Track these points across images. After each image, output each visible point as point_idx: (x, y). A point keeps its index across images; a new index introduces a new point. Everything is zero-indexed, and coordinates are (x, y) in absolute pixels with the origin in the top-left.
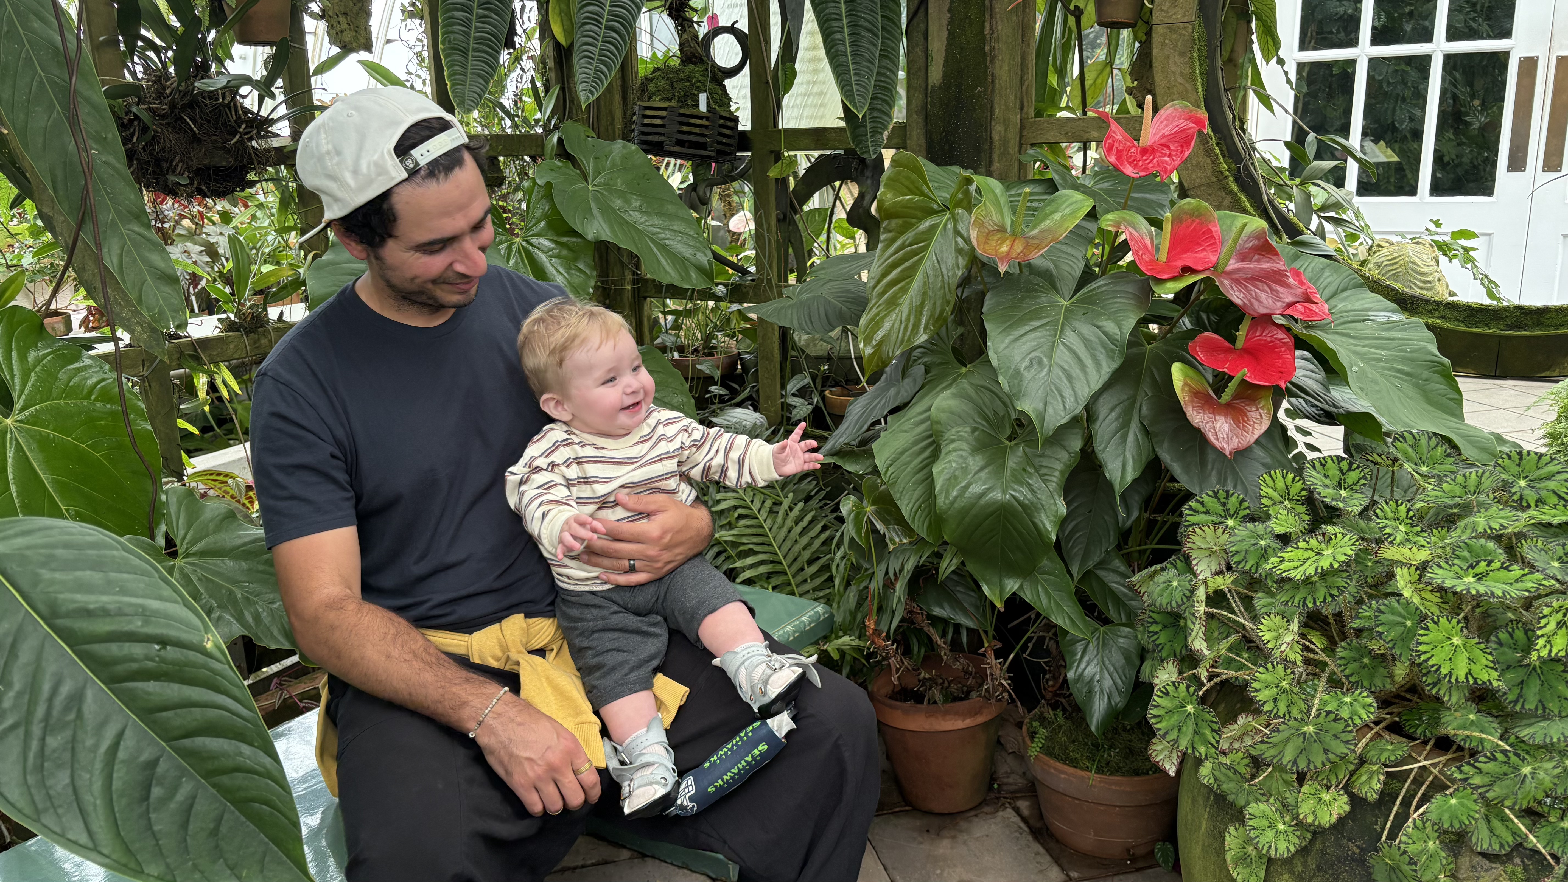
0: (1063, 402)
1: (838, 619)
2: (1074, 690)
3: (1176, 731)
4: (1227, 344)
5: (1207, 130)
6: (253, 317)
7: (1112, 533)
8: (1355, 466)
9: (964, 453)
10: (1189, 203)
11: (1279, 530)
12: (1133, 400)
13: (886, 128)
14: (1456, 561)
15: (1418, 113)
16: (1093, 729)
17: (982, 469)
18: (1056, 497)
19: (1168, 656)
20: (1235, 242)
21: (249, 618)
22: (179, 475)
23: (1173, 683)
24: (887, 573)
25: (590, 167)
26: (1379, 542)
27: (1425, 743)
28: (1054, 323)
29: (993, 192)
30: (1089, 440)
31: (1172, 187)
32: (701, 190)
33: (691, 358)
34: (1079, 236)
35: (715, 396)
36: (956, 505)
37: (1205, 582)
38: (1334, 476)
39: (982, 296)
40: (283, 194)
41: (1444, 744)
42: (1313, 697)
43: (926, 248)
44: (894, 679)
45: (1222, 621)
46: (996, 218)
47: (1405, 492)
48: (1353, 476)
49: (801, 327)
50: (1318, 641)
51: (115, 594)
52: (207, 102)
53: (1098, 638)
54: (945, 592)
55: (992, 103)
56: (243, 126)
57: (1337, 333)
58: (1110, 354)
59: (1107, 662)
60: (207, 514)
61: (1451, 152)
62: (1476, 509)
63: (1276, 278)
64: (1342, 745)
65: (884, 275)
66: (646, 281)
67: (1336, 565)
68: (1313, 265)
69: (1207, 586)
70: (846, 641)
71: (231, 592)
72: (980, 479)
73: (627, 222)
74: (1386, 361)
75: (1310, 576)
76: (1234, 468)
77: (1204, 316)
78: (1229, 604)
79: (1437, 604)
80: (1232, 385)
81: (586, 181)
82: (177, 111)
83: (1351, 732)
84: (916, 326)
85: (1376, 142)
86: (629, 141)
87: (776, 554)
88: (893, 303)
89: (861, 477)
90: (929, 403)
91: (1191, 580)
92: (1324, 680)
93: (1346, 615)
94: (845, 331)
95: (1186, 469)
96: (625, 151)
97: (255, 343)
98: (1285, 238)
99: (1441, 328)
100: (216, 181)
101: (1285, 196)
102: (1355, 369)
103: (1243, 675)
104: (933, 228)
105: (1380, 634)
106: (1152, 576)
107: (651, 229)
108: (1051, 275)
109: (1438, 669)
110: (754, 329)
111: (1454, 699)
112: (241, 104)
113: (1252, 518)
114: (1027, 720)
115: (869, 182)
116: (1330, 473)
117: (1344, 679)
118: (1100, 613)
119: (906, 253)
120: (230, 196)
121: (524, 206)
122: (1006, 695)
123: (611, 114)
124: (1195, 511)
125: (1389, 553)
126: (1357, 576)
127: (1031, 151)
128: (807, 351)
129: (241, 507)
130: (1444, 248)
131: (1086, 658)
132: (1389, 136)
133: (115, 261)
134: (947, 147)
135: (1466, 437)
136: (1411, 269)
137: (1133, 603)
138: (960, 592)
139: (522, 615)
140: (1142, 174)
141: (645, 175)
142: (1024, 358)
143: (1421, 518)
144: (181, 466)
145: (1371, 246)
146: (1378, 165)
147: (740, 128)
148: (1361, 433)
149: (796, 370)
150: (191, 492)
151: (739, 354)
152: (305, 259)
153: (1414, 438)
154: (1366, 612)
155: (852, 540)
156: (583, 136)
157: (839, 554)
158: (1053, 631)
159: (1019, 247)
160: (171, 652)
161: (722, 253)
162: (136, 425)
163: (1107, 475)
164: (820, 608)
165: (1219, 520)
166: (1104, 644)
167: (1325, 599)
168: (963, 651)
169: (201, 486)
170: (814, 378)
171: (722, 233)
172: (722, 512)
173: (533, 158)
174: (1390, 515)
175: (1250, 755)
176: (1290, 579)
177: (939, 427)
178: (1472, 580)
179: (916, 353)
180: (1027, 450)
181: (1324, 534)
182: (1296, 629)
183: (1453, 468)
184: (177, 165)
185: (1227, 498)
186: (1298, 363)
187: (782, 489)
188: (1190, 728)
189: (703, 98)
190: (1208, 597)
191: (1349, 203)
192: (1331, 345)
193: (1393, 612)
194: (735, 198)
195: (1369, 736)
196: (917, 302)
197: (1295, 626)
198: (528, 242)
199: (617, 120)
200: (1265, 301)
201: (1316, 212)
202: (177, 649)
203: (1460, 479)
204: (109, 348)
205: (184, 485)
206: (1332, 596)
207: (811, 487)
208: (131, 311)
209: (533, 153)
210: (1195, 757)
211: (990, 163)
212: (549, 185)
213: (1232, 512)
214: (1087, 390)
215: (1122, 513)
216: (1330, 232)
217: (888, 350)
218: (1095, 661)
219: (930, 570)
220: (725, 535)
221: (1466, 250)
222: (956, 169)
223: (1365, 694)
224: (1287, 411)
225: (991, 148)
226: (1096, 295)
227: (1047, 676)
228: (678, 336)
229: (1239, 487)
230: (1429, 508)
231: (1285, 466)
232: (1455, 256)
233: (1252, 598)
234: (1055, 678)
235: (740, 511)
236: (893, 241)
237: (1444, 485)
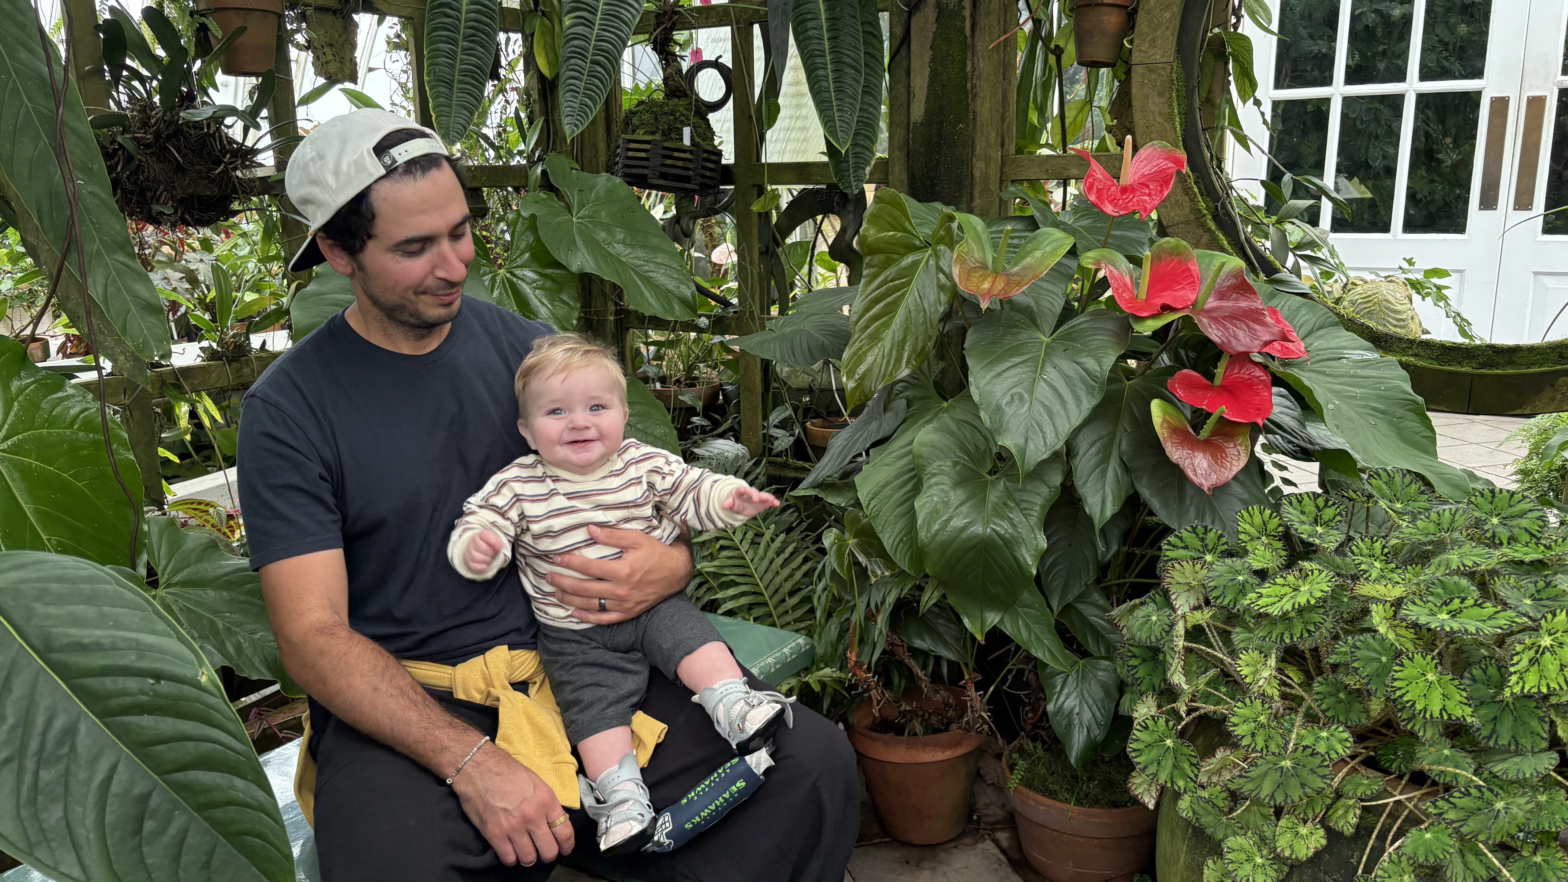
0: (1044, 438)
1: (820, 651)
2: (1053, 722)
3: (1155, 765)
4: (1205, 381)
5: (1186, 169)
6: (235, 346)
7: (1091, 567)
8: (1331, 503)
9: (945, 488)
10: (1168, 242)
11: (1257, 566)
12: (1112, 436)
13: (869, 163)
14: (1430, 598)
15: (1391, 151)
16: (1072, 761)
17: (963, 503)
18: (1037, 531)
19: (1147, 690)
20: (1214, 281)
21: (231, 649)
22: (159, 502)
23: (1153, 717)
24: (868, 605)
25: (574, 200)
26: (1355, 578)
27: (1400, 777)
28: (1035, 359)
29: (975, 229)
30: (1069, 474)
31: (1151, 224)
32: (684, 223)
33: (673, 388)
34: (1060, 273)
35: (697, 427)
36: (938, 539)
37: (1184, 617)
38: (1310, 512)
39: (963, 332)
40: (266, 224)
41: (1419, 779)
42: (1291, 731)
43: (908, 283)
44: (875, 711)
45: (1201, 656)
46: (977, 255)
47: (1380, 527)
48: (1329, 513)
49: (784, 360)
50: (1295, 676)
51: (108, 628)
52: (192, 132)
53: (1078, 671)
54: (927, 626)
55: (973, 139)
56: (228, 156)
57: (1313, 371)
58: (1090, 391)
59: (1086, 695)
60: (189, 544)
61: (1423, 191)
62: (1449, 547)
63: (1253, 317)
64: (1319, 779)
65: (867, 310)
66: (629, 312)
67: (1313, 602)
68: (1289, 303)
69: (1186, 621)
70: (827, 672)
71: (212, 623)
72: (961, 512)
73: (611, 254)
74: (1361, 399)
75: (1287, 612)
76: (1212, 504)
77: (1182, 352)
78: (1207, 637)
79: (1411, 640)
80: (1211, 422)
81: (570, 211)
82: (162, 141)
83: (1328, 766)
84: (898, 361)
85: (1350, 178)
86: (612, 174)
87: (757, 585)
88: (875, 338)
89: (844, 509)
90: (911, 438)
91: (1170, 615)
92: (1301, 714)
93: (1323, 650)
94: (827, 363)
95: (1165, 503)
96: (609, 184)
97: (237, 372)
98: (1262, 275)
99: (1415, 366)
100: (200, 210)
101: (1261, 234)
102: (1331, 406)
103: (1222, 709)
104: (915, 264)
105: (1356, 670)
106: (1131, 611)
107: (635, 261)
108: (1032, 311)
109: (1413, 705)
110: (736, 361)
111: (1429, 735)
112: (226, 134)
113: (1230, 554)
114: (1006, 752)
115: (851, 216)
116: (1306, 510)
117: (1320, 714)
118: (1080, 645)
119: (888, 288)
120: (213, 225)
121: (508, 237)
122: (986, 727)
123: (595, 146)
124: (1174, 546)
125: (1365, 589)
126: (1333, 612)
127: (1012, 189)
128: (789, 383)
129: (222, 536)
130: (1416, 285)
131: (1066, 691)
132: (1362, 173)
133: (100, 290)
134: (928, 183)
135: (1440, 475)
136: (1384, 308)
137: (1112, 636)
138: (940, 624)
139: (506, 647)
140: (1122, 213)
141: (629, 208)
142: (1005, 394)
143: (1396, 554)
144: (162, 493)
145: (1346, 285)
146: (1350, 201)
147: (724, 162)
148: (1336, 470)
149: (778, 402)
150: (172, 522)
151: (721, 385)
152: (289, 288)
153: (1389, 475)
154: (1342, 647)
155: (834, 572)
156: (568, 169)
157: (821, 586)
158: (1033, 663)
159: (1000, 285)
160: (165, 686)
161: (706, 285)
162: (119, 454)
163: (1087, 510)
164: (801, 640)
165: (1197, 555)
166: (1083, 677)
167: (1302, 635)
168: (943, 683)
169: (181, 514)
170: (795, 410)
171: (702, 263)
172: (704, 543)
173: (517, 189)
174: (1366, 552)
175: (1228, 789)
176: (1267, 615)
177: (921, 461)
178: (1446, 617)
179: (898, 387)
180: (1008, 484)
181: (1301, 570)
182: (1273, 664)
183: (1427, 505)
184: (161, 194)
185: (1205, 533)
186: (1275, 399)
187: (764, 520)
188: (1168, 763)
189: (687, 131)
190: (1187, 631)
191: (1325, 241)
192: (1307, 382)
193: (1369, 648)
194: (717, 230)
195: (1345, 770)
196: (899, 337)
197: (1272, 662)
198: (512, 273)
199: (600, 153)
200: (1242, 339)
201: (1292, 250)
202: (171, 683)
203: (1434, 516)
204: (93, 376)
205: (165, 514)
206: (1309, 631)
207: (793, 519)
208: (114, 340)
209: (516, 184)
210: (1174, 790)
211: (971, 199)
212: (533, 217)
213: (1210, 547)
214: (1067, 426)
215: (1101, 548)
216: (1305, 268)
217: (870, 384)
218: (1075, 694)
219: (910, 602)
220: (707, 566)
221: (1439, 288)
222: (938, 205)
223: (1341, 729)
224: (1263, 445)
225: (972, 184)
226: (1076, 332)
227: (1027, 709)
228: (660, 367)
229: (1217, 522)
230: (1404, 545)
231: (1262, 501)
232: (1428, 294)
233: (1230, 633)
234: (1034, 710)
235: (722, 542)
236: (875, 276)
237: (1419, 523)
